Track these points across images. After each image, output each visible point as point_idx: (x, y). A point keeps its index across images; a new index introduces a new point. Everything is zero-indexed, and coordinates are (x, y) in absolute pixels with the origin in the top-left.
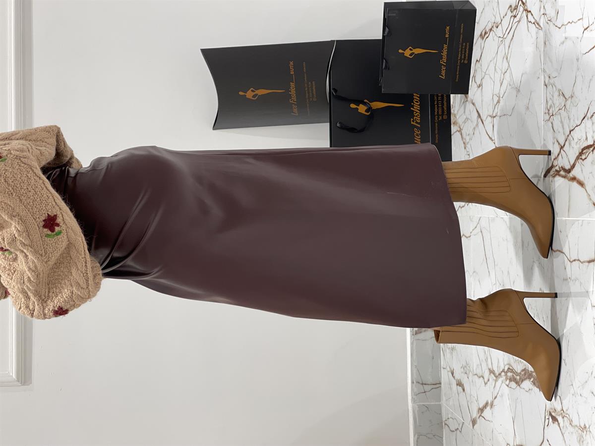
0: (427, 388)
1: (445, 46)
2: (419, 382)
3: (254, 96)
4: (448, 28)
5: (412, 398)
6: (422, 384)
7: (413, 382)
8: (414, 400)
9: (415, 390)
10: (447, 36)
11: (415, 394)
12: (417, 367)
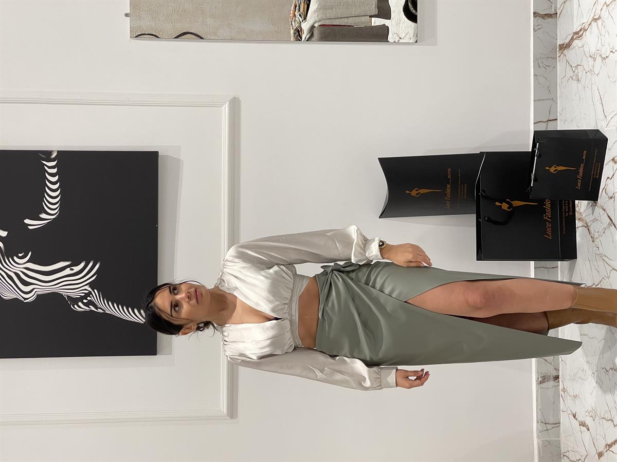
0: (549, 427)
1: (582, 165)
2: (543, 422)
3: (417, 194)
4: (585, 152)
5: (537, 434)
6: (545, 424)
7: (538, 422)
8: (538, 437)
9: (540, 428)
10: (584, 158)
11: (540, 432)
12: (541, 410)
